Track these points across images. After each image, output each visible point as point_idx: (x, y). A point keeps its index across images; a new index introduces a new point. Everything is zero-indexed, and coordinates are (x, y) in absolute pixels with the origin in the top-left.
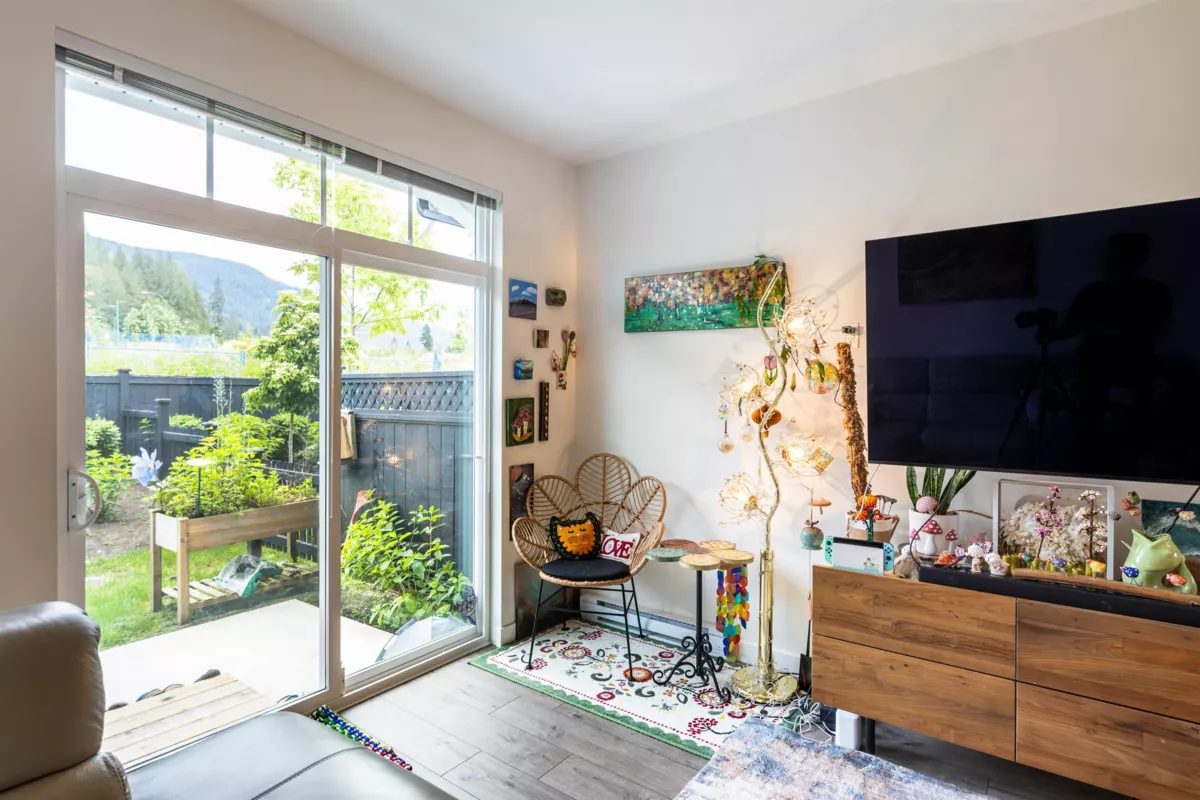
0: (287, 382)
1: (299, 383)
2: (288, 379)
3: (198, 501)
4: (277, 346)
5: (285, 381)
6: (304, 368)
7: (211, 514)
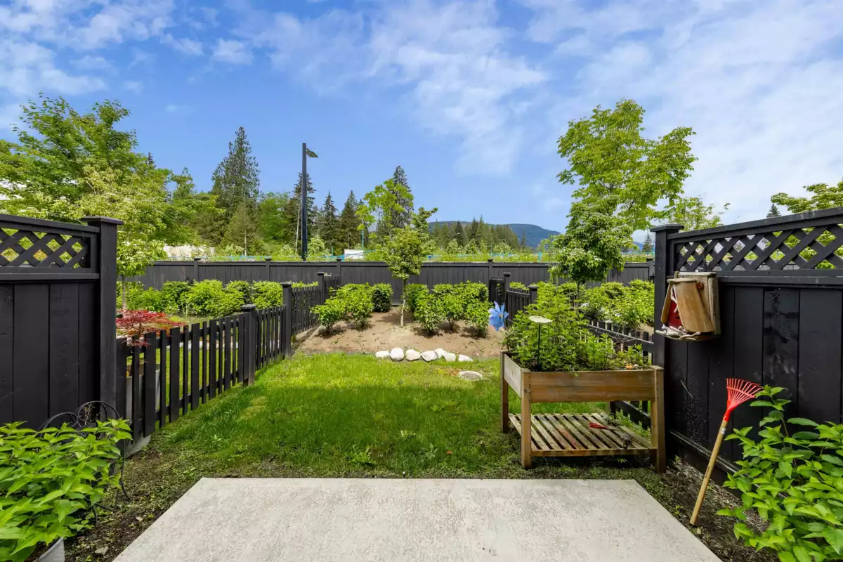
0: (578, 262)
1: (586, 261)
2: (578, 259)
3: (537, 353)
4: (570, 239)
5: (576, 260)
6: (589, 252)
7: (548, 370)
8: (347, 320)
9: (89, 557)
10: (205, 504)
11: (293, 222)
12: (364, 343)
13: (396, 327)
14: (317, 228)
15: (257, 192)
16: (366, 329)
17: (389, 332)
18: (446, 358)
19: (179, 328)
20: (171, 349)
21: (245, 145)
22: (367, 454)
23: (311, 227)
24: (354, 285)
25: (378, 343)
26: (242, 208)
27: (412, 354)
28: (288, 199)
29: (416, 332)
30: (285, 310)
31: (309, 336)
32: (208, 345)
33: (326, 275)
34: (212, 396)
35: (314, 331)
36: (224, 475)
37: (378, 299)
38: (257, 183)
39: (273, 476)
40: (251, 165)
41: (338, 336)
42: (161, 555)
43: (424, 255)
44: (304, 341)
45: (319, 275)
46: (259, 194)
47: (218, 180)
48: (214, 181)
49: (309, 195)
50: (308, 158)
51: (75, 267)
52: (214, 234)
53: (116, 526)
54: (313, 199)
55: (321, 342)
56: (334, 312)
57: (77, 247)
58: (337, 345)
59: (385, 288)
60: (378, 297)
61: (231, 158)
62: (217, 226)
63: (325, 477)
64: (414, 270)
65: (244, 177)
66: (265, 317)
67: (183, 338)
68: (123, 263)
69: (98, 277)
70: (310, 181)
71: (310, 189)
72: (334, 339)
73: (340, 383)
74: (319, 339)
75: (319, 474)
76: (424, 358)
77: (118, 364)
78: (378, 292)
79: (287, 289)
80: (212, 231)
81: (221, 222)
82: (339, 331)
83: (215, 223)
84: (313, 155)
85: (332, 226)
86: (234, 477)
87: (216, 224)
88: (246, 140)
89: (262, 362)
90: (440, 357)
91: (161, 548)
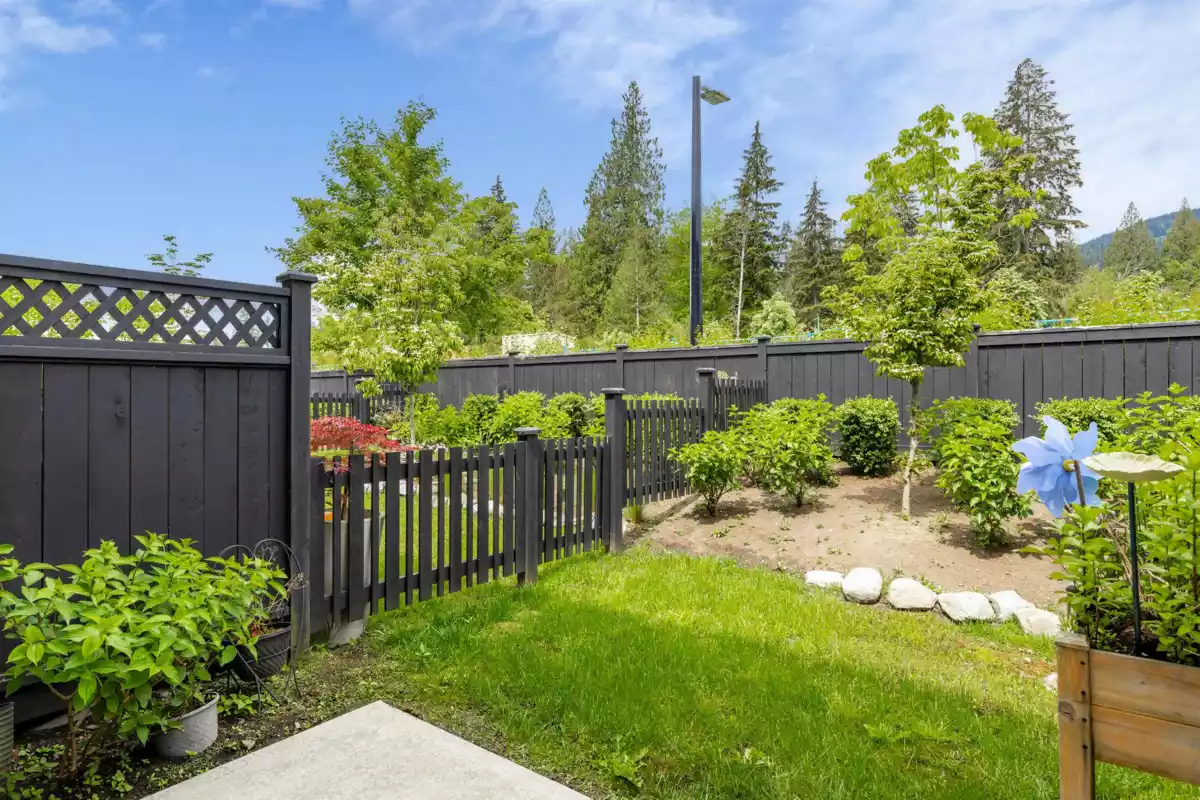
8: (767, 486)
9: (235, 743)
10: (360, 735)
11: (730, 269)
12: (788, 546)
13: (889, 516)
14: (785, 276)
15: (659, 214)
16: (805, 512)
17: (863, 526)
18: (1023, 622)
19: (397, 455)
20: (386, 487)
21: (639, 119)
22: (638, 762)
23: (771, 274)
24: (793, 402)
25: (823, 550)
26: (632, 251)
27: (908, 592)
28: (723, 217)
29: (947, 536)
30: (608, 446)
31: (671, 515)
32: (501, 508)
33: (722, 375)
34: (455, 586)
35: (685, 503)
36: (405, 707)
37: (854, 438)
38: (661, 192)
39: (465, 737)
40: (649, 157)
41: (732, 521)
42: (282, 773)
43: (978, 307)
44: (657, 522)
45: (702, 374)
46: (664, 216)
47: (594, 202)
48: (588, 206)
49: (765, 197)
50: (704, 104)
51: (265, 346)
52: (586, 313)
53: (274, 723)
54: (777, 205)
55: (690, 531)
56: (721, 461)
57: (268, 318)
58: (722, 542)
59: (872, 407)
60: (854, 433)
61: (616, 152)
62: (592, 295)
63: (537, 771)
64: (941, 354)
65: (636, 186)
66: (561, 455)
67: (406, 472)
68: (408, 361)
69: (288, 362)
70: (769, 164)
71: (770, 185)
72: (720, 526)
73: (683, 619)
74: (692, 523)
75: (530, 761)
76: (947, 610)
77: (314, 496)
78: (854, 419)
79: (613, 401)
80: (583, 306)
81: (599, 287)
82: (739, 510)
83: (588, 289)
84: (717, 97)
85: (823, 267)
86: (414, 715)
87: (591, 292)
88: (641, 107)
89: (556, 548)
90: (1004, 616)
91: (287, 766)
